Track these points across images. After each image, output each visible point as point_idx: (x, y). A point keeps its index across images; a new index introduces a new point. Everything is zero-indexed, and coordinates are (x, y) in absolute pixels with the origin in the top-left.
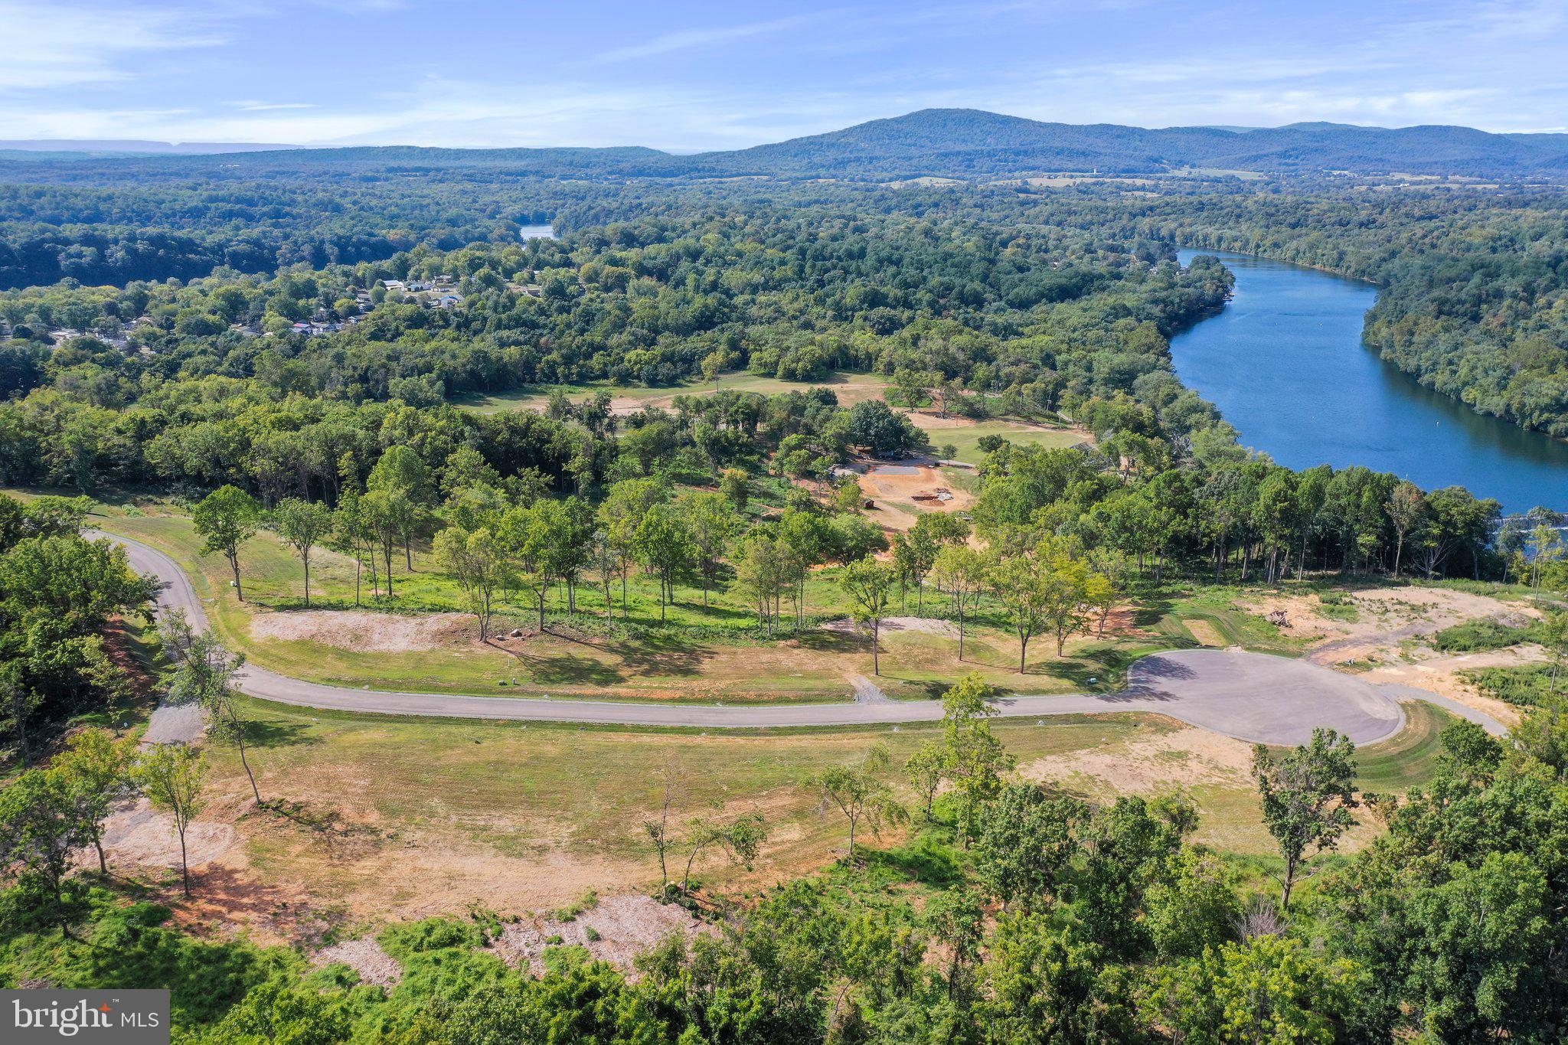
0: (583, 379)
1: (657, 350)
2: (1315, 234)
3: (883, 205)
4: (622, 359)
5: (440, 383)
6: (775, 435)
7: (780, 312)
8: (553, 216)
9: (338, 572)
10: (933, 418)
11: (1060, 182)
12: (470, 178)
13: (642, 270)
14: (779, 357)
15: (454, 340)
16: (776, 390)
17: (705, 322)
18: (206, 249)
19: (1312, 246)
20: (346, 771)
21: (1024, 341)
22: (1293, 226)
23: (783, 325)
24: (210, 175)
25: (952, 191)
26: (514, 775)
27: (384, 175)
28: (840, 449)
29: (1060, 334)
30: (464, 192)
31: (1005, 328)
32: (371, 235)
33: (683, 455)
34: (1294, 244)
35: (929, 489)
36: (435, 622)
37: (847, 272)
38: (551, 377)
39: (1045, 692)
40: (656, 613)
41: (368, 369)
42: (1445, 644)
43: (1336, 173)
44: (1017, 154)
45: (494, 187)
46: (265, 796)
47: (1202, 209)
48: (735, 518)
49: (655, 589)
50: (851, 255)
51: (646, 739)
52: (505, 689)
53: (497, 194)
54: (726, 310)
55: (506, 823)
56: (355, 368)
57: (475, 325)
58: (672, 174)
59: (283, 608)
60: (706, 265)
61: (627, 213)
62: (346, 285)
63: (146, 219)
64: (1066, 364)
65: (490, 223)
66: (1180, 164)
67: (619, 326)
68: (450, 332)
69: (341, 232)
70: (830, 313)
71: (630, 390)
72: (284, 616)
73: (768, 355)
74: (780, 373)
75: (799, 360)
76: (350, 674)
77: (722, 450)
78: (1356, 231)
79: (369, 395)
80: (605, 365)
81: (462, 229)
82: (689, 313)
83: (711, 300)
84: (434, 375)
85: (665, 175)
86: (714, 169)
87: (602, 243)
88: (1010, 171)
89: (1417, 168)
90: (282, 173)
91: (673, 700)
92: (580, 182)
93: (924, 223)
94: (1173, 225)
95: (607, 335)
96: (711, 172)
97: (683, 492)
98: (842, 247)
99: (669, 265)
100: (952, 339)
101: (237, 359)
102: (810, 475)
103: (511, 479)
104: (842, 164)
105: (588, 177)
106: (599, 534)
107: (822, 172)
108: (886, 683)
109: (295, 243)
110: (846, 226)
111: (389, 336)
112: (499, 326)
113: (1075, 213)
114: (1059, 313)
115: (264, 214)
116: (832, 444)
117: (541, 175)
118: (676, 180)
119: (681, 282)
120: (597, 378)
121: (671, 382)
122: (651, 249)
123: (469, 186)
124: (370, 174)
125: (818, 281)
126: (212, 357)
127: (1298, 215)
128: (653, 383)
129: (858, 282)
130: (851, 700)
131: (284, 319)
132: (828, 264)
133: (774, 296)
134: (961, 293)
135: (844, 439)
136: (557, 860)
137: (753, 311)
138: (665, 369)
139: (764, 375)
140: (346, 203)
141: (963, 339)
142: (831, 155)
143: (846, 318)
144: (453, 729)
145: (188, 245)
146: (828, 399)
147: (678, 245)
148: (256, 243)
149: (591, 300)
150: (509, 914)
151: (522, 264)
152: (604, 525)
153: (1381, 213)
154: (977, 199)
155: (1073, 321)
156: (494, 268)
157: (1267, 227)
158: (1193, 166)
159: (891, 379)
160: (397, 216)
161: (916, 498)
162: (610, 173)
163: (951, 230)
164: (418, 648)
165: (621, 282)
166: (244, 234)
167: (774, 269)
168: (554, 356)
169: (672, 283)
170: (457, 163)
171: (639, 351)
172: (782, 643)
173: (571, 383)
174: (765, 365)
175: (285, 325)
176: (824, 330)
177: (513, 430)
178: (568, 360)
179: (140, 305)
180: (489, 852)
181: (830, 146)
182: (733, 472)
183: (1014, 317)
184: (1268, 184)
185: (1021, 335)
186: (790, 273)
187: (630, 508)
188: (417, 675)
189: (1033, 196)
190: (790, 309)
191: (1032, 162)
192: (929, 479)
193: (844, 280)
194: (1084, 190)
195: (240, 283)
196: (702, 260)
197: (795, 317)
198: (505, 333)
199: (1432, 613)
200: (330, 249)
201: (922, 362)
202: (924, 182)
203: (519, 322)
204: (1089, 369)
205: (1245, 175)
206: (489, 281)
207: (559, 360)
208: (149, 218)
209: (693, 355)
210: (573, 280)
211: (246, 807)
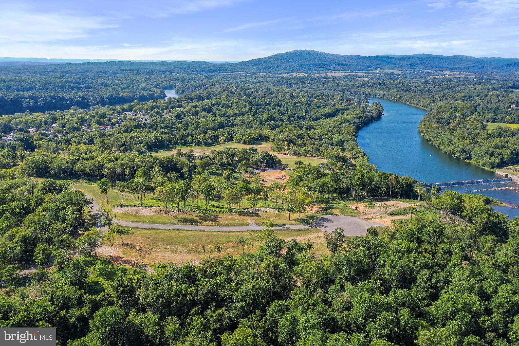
0: (186, 144)
1: (207, 135)
2: (412, 94)
3: (280, 83)
4: (197, 138)
5: (146, 146)
6: (239, 161)
7: (243, 122)
8: (175, 87)
9: (128, 198)
10: (285, 155)
11: (337, 75)
12: (148, 73)
13: (203, 110)
14: (242, 137)
15: (148, 132)
16: (240, 147)
17: (221, 126)
18: (68, 100)
19: (411, 98)
20: (140, 238)
21: (315, 131)
22: (406, 91)
23: (244, 127)
24: (63, 72)
25: (302, 78)
26: (174, 239)
27: (120, 72)
28: (257, 165)
29: (326, 129)
30: (146, 78)
31: (310, 127)
32: (118, 95)
33: (213, 167)
34: (405, 97)
35: (280, 176)
36: (153, 209)
37: (264, 109)
38: (177, 143)
39: (293, 224)
40: (205, 207)
41: (125, 142)
42: (391, 214)
43: (426, 71)
44: (325, 65)
45: (155, 76)
46: (124, 242)
47: (379, 85)
48: (227, 184)
49: (205, 202)
50: (266, 104)
51: (202, 233)
52: (171, 223)
53: (157, 79)
54: (227, 122)
55: (173, 248)
56: (121, 142)
57: (154, 127)
58: (213, 71)
59: (119, 206)
60: (222, 107)
61: (199, 87)
62: (114, 113)
63: (46, 89)
64: (325, 138)
65: (155, 89)
66: (377, 68)
67: (196, 128)
68: (147, 130)
69: (109, 94)
70: (258, 123)
71: (199, 147)
72: (119, 208)
73: (239, 137)
74: (242, 142)
75: (247, 138)
76: (136, 220)
77: (223, 166)
78: (424, 93)
79: (127, 150)
80: (192, 140)
81: (147, 92)
82: (217, 123)
83: (223, 120)
84: (144, 144)
85: (211, 72)
86: (227, 70)
87: (191, 99)
88: (322, 70)
89: (452, 69)
90: (87, 71)
91: (208, 226)
92: (183, 74)
93: (291, 90)
94: (370, 90)
95: (193, 130)
96: (226, 71)
97: (213, 177)
98: (264, 101)
99: (211, 107)
100: (292, 132)
101: (86, 138)
102: (247, 172)
103: (169, 174)
104: (268, 68)
105: (186, 73)
106: (191, 189)
107: (261, 71)
108: (257, 222)
109: (95, 97)
110: (266, 92)
111: (129, 131)
112: (161, 128)
113: (340, 86)
114: (327, 122)
115: (84, 87)
116: (254, 163)
117: (171, 72)
118: (214, 74)
119: (214, 113)
120: (190, 143)
121: (211, 145)
122: (206, 102)
123: (148, 76)
124: (116, 72)
125: (256, 112)
126: (80, 138)
127: (408, 88)
128: (206, 145)
129: (267, 113)
130: (248, 226)
131: (98, 126)
132: (259, 107)
133: (242, 118)
134: (298, 116)
135: (257, 162)
136: (184, 254)
137: (236, 122)
138: (209, 141)
139: (238, 143)
140: (109, 82)
141: (295, 132)
142: (265, 65)
143: (263, 124)
144: (161, 230)
145: (62, 99)
146: (254, 150)
147: (214, 100)
148: (83, 98)
149: (188, 119)
150: (175, 263)
151: (167, 107)
152: (193, 186)
153: (434, 87)
154: (310, 81)
155: (330, 125)
156: (159, 109)
157: (398, 91)
158: (381, 69)
159: (273, 144)
160: (125, 88)
161: (276, 178)
162: (193, 71)
163: (299, 93)
164: (151, 215)
165: (196, 113)
166: (79, 94)
167: (242, 108)
168: (177, 137)
169: (212, 113)
170: (143, 67)
171: (202, 136)
172: (234, 214)
173: (182, 145)
174: (238, 140)
175: (98, 128)
176: (256, 128)
177: (168, 161)
178: (182, 138)
179: (54, 120)
180: (170, 253)
181: (265, 62)
182: (226, 172)
183: (313, 123)
184: (404, 75)
185: (315, 129)
186: (247, 110)
187: (199, 182)
188: (151, 220)
189: (328, 80)
190: (246, 122)
191: (329, 68)
192: (281, 173)
193: (263, 112)
194: (344, 78)
195: (81, 112)
196: (221, 106)
197: (248, 124)
198: (163, 130)
199: (392, 207)
200: (106, 100)
201: (282, 139)
202: (294, 74)
203: (167, 127)
204: (332, 140)
205: (397, 72)
206: (157, 113)
207: (179, 138)
208: (48, 89)
209: (217, 136)
210: (182, 113)
211: (120, 244)
